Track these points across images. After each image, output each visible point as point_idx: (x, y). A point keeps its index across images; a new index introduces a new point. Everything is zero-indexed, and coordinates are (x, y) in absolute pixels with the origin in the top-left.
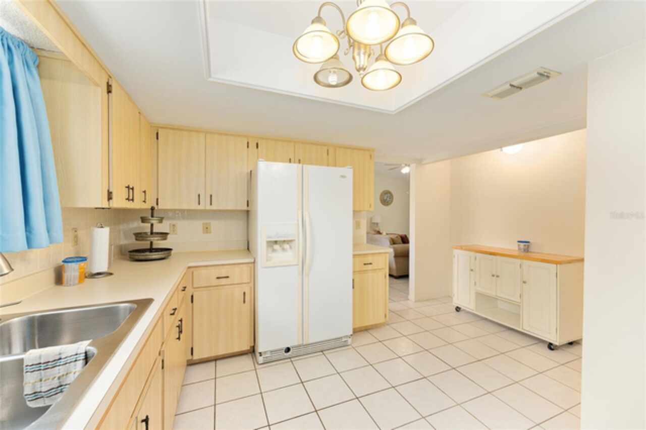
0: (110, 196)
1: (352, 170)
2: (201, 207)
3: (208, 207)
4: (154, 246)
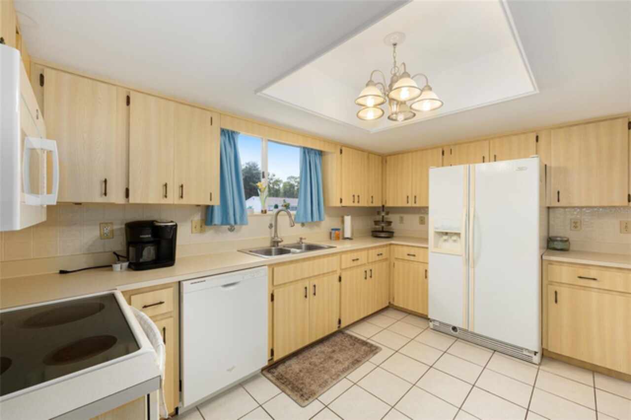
0: (341, 201)
1: (538, 158)
2: (409, 205)
3: (414, 205)
4: (384, 230)
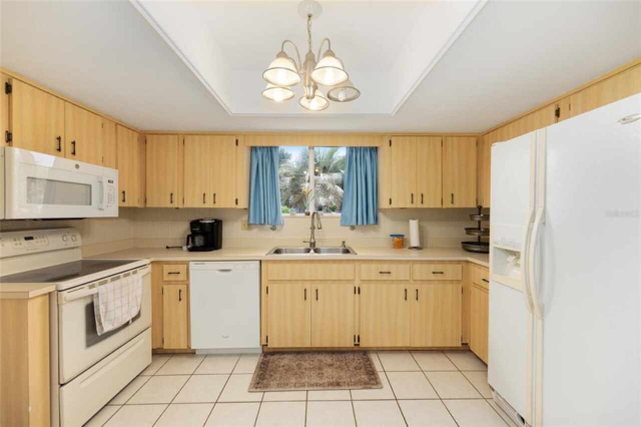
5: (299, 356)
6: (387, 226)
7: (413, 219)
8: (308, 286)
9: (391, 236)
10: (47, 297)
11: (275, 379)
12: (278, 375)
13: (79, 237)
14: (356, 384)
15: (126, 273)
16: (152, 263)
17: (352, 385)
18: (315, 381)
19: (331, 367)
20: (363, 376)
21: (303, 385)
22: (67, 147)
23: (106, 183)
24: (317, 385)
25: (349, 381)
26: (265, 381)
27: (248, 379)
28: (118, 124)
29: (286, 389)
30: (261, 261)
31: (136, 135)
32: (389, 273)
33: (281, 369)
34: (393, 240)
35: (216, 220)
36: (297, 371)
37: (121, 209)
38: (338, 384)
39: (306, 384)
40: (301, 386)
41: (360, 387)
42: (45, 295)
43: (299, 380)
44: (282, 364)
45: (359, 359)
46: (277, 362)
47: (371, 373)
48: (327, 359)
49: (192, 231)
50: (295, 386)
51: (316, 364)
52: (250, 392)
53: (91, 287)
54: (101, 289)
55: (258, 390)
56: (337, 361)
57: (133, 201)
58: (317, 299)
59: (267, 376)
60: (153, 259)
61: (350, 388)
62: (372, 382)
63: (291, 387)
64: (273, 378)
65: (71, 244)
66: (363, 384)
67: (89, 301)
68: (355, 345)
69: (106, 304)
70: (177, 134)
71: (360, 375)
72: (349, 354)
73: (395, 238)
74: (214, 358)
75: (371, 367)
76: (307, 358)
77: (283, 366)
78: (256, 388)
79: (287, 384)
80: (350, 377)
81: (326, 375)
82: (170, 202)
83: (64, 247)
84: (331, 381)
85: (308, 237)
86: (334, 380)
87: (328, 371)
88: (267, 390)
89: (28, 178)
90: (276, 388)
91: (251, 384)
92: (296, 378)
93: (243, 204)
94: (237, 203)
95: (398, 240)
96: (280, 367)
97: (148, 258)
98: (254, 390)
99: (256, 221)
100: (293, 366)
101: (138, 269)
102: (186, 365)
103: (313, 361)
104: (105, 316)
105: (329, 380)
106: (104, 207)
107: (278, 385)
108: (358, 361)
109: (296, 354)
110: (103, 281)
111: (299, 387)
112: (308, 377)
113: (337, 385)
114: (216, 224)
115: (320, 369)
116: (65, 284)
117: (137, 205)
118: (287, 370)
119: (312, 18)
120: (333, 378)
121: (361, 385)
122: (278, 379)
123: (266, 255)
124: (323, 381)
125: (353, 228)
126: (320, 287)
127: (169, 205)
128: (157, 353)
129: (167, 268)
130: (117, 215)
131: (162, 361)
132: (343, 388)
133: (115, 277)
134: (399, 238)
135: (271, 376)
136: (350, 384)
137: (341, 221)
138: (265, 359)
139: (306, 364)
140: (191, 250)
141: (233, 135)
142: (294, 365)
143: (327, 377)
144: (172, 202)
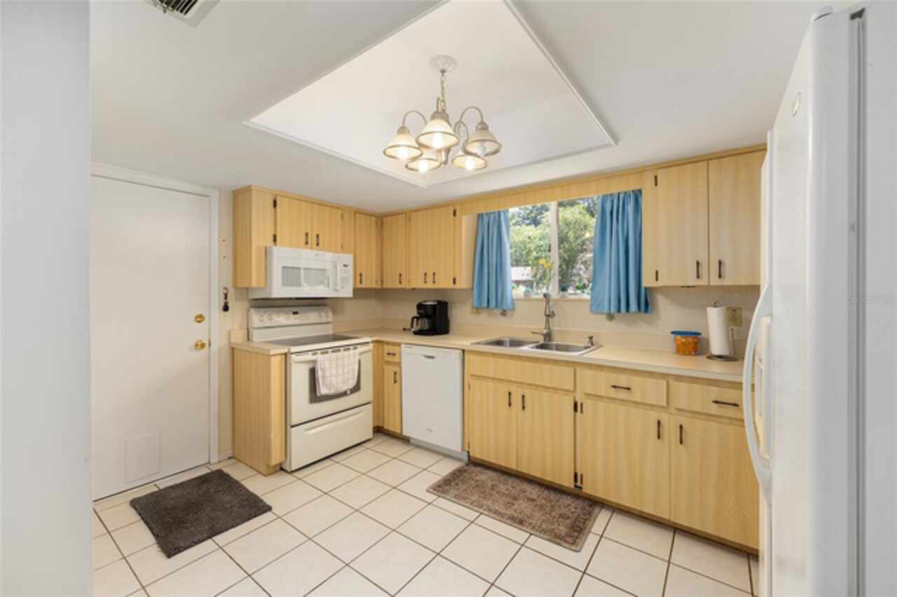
5: (502, 478)
6: (670, 316)
7: (715, 306)
8: (513, 389)
9: (673, 333)
10: (283, 357)
11: (458, 489)
12: (464, 487)
13: (330, 314)
14: (544, 531)
15: (347, 348)
16: (373, 342)
17: (537, 530)
18: (497, 508)
19: (529, 502)
20: (562, 528)
21: (481, 506)
22: (313, 239)
23: (340, 267)
24: (496, 512)
25: (539, 524)
26: (447, 487)
27: (435, 479)
28: (357, 212)
29: (461, 503)
30: (463, 351)
31: (373, 219)
32: (629, 389)
33: (473, 482)
34: (675, 340)
35: (439, 302)
36: (487, 490)
37: (356, 290)
38: (521, 522)
39: (485, 507)
40: (477, 506)
41: (546, 537)
42: (282, 354)
43: (481, 499)
44: (478, 478)
45: (576, 508)
46: (474, 475)
47: (578, 529)
48: (533, 491)
49: (419, 313)
50: (472, 504)
51: (514, 492)
52: (428, 491)
53: (314, 354)
54: (319, 357)
55: (435, 492)
56: (544, 498)
57: (370, 282)
58: (524, 408)
59: (453, 484)
60: (375, 338)
61: (533, 532)
62: (568, 539)
63: (467, 503)
64: (457, 487)
65: (324, 319)
66: (553, 535)
67: (311, 366)
68: (576, 486)
69: (323, 370)
70: (406, 213)
71: (559, 525)
72: (569, 497)
73: (679, 337)
74: (421, 451)
75: (584, 523)
76: (509, 483)
77: (477, 481)
78: (435, 490)
79: (465, 499)
80: (544, 521)
81: (515, 507)
82: (398, 282)
83: (319, 321)
84: (516, 515)
85: (541, 326)
86: (520, 516)
87: (522, 505)
88: (443, 495)
89: (284, 267)
90: (452, 497)
91: (434, 484)
92: (479, 497)
93: (463, 283)
94: (454, 282)
95: (684, 340)
96: (473, 480)
97: (371, 337)
98: (432, 490)
99: (480, 304)
100: (487, 485)
101: (359, 346)
102: (396, 449)
103: (513, 487)
104: (323, 381)
105: (514, 513)
106: (338, 288)
107: (456, 496)
108: (573, 510)
109: (500, 474)
110: (324, 351)
111: (475, 506)
112: (493, 501)
113: (519, 522)
114: (438, 306)
115: (515, 498)
116: (294, 349)
117: (374, 286)
118: (477, 486)
119: (446, 74)
120: (521, 513)
121: (549, 535)
122: (461, 490)
123: (472, 344)
124: (506, 512)
125: (611, 317)
126: (527, 392)
127: (399, 286)
128: (379, 430)
129: (387, 349)
130: (351, 295)
131: (381, 439)
132: (524, 528)
133: (336, 350)
134: (685, 338)
135: (457, 484)
136: (536, 528)
137: (591, 306)
138: (465, 468)
139: (502, 488)
140: (416, 333)
141: (450, 205)
142: (490, 484)
143: (515, 510)
144: (400, 282)
